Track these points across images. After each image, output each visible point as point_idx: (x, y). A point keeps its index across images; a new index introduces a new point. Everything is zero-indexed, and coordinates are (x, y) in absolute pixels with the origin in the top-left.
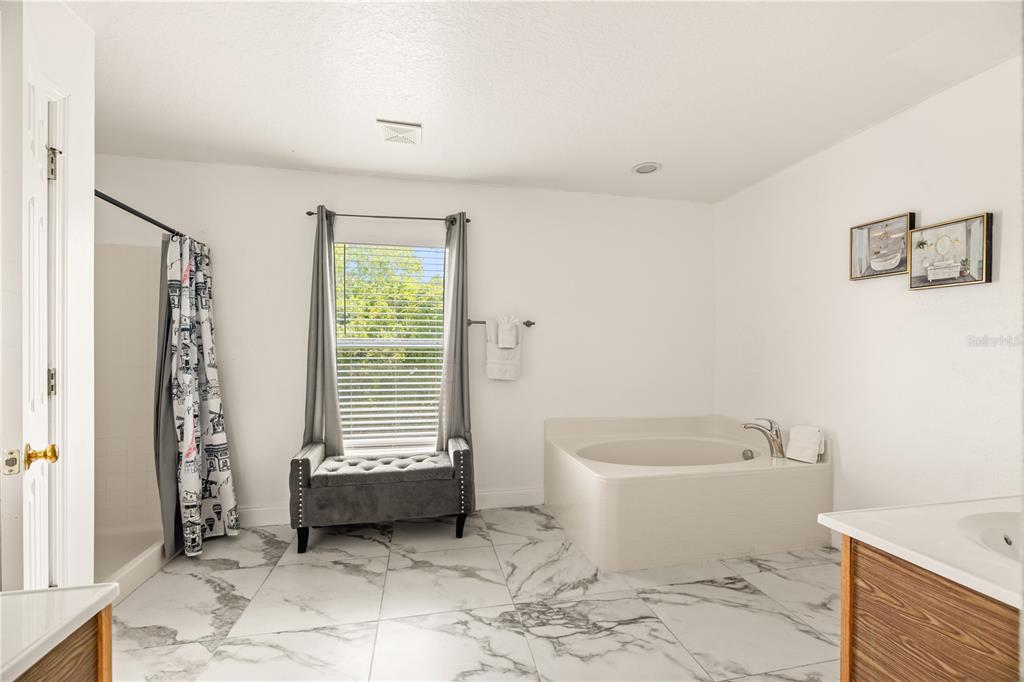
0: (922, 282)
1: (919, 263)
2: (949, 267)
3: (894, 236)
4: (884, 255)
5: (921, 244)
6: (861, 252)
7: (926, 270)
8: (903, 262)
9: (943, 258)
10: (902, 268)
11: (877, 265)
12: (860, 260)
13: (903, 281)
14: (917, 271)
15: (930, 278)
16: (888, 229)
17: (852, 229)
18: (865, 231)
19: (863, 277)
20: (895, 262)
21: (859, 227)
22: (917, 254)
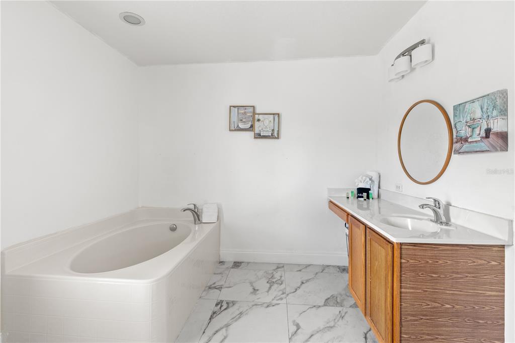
0: (259, 136)
1: (258, 127)
2: (268, 131)
3: (248, 114)
4: (244, 122)
5: (259, 120)
6: (235, 118)
7: (260, 131)
8: (252, 126)
9: (266, 128)
10: (252, 129)
11: (241, 126)
12: (234, 122)
13: (251, 134)
14: (257, 131)
15: (262, 135)
16: (246, 110)
17: (230, 106)
18: (236, 109)
19: (235, 130)
20: (248, 126)
21: (234, 107)
22: (257, 124)
